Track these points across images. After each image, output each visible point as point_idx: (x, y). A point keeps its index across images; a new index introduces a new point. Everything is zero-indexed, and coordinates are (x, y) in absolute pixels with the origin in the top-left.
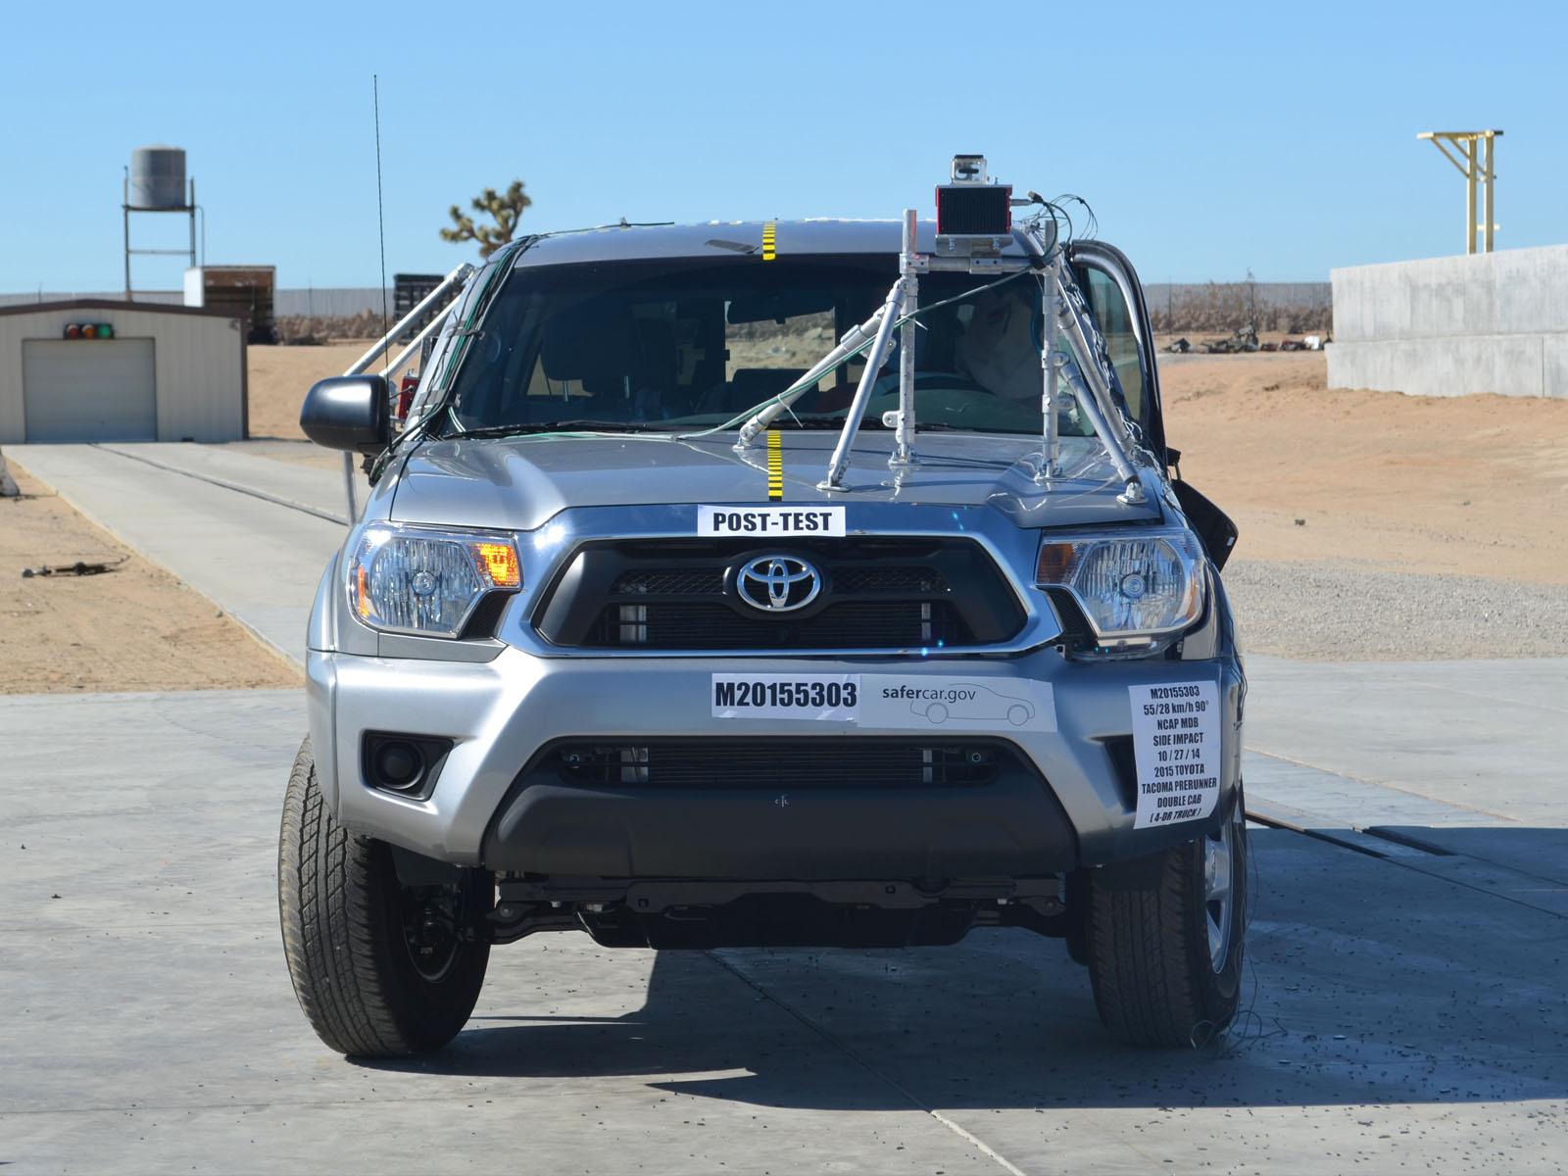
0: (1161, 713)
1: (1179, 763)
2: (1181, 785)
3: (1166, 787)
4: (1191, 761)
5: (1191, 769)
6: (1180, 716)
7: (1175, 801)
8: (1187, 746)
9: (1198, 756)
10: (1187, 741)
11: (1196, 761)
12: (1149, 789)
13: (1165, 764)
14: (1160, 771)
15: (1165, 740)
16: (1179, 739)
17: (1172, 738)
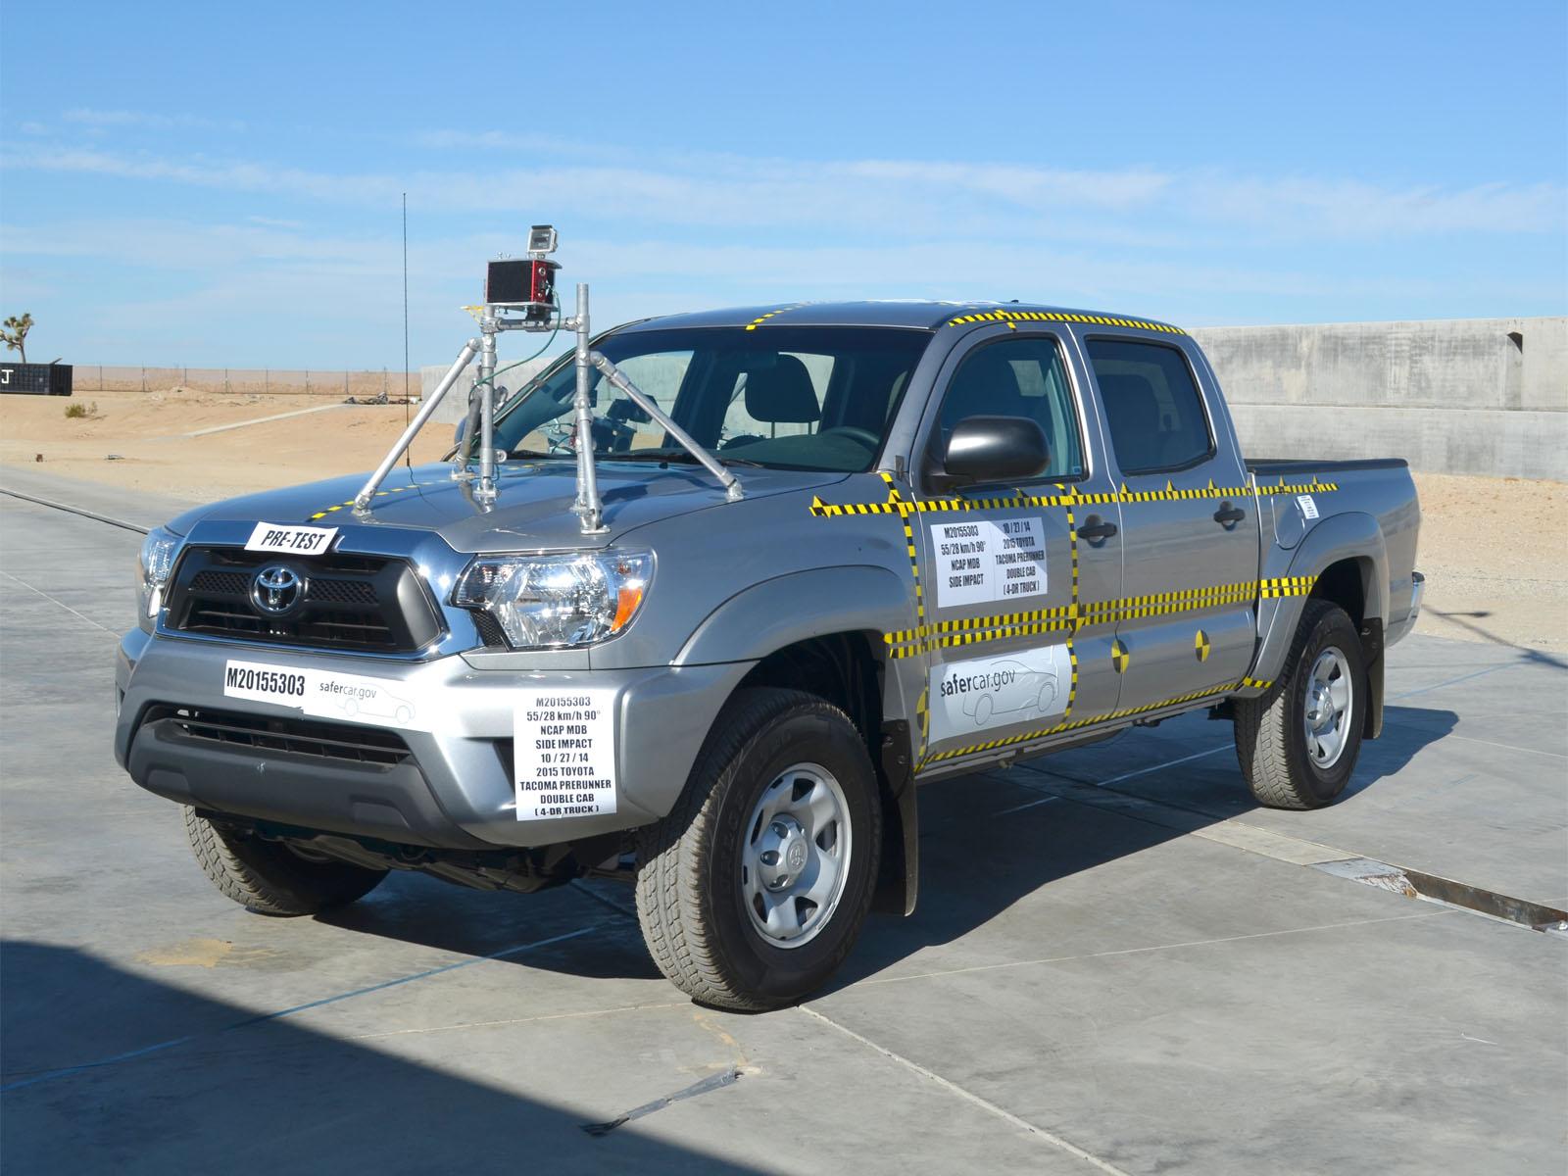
0: (545, 719)
1: (565, 765)
2: (567, 784)
3: (547, 785)
4: (577, 764)
5: (580, 771)
6: (565, 723)
7: (562, 799)
8: (573, 750)
9: (587, 760)
10: (574, 746)
11: (584, 764)
12: (528, 786)
13: (548, 766)
14: (543, 772)
15: (549, 744)
16: (565, 743)
17: (556, 743)
